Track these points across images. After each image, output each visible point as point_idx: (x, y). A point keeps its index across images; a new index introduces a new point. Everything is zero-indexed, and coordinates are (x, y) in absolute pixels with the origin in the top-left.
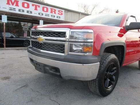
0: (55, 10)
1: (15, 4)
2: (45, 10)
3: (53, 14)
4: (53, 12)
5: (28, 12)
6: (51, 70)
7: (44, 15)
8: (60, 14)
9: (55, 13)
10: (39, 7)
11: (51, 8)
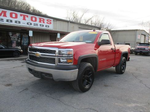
0: (44, 20)
1: (3, 14)
2: (34, 19)
3: (42, 23)
4: (42, 22)
5: (16, 22)
6: (46, 76)
7: (33, 24)
8: (49, 23)
9: (44, 22)
10: (27, 16)
11: (39, 18)
